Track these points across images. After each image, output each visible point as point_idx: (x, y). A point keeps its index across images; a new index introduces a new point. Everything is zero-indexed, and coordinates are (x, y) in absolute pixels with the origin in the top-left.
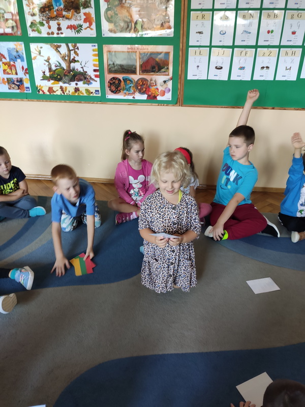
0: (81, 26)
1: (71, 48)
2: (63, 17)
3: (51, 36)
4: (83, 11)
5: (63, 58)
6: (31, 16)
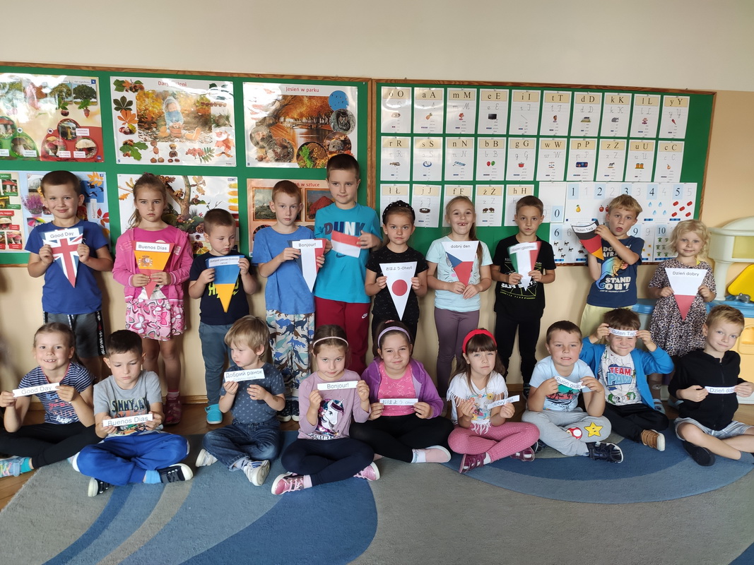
0: (211, 151)
1: (192, 182)
2: (182, 137)
3: (158, 164)
4: (215, 130)
5: (177, 197)
6: (126, 133)
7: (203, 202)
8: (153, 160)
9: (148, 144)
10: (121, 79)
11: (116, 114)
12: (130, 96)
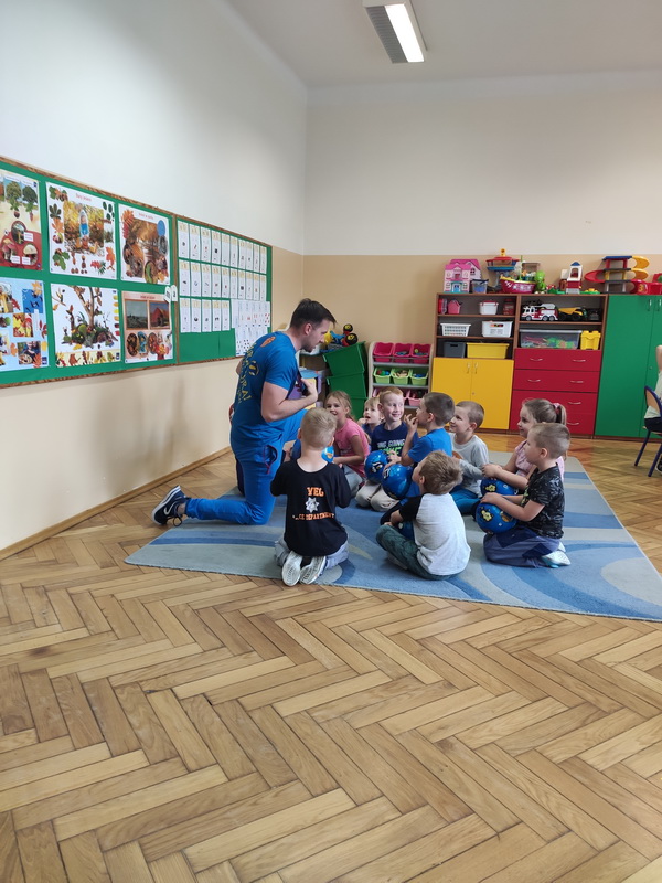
0: (104, 264)
1: (95, 294)
2: (88, 249)
3: (75, 274)
4: (106, 245)
5: (87, 307)
6: (57, 241)
7: (100, 313)
8: (73, 271)
9: (70, 254)
10: (54, 186)
11: (51, 221)
12: (60, 205)
